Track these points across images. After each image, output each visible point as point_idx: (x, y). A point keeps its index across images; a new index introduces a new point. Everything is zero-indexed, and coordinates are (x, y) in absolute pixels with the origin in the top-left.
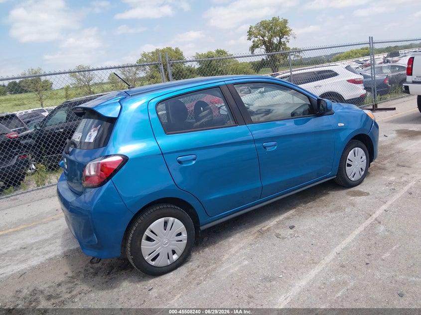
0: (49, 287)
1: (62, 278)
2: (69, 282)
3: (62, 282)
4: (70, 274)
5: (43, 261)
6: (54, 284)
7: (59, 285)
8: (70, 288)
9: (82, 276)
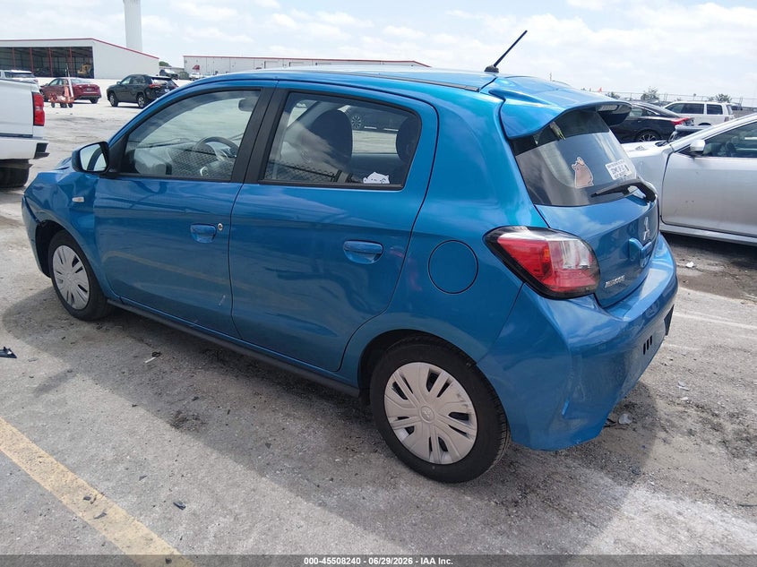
0: (709, 443)
1: (679, 440)
2: (673, 426)
3: (683, 434)
4: (663, 434)
5: (688, 500)
6: (699, 441)
7: (691, 433)
8: (680, 417)
9: (648, 420)
